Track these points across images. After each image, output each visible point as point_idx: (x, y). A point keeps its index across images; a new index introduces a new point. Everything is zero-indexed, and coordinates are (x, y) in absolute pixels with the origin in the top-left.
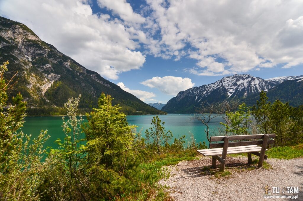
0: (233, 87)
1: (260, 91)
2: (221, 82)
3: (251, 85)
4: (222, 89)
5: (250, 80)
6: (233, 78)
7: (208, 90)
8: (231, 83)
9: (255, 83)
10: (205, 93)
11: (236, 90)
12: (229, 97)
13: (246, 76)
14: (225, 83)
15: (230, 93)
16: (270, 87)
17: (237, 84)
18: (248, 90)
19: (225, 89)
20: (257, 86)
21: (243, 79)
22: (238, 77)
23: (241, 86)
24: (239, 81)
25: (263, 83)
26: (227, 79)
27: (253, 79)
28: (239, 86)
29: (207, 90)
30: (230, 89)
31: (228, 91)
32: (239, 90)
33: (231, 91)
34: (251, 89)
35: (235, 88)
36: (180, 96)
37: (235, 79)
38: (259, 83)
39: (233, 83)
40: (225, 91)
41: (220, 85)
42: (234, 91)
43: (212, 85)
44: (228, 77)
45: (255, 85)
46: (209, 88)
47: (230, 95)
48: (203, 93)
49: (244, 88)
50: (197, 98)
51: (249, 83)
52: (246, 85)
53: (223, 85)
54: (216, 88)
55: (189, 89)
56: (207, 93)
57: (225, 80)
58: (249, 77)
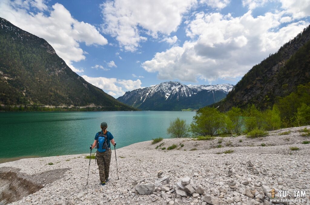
0: (169, 91)
1: (187, 95)
2: (160, 86)
3: (181, 90)
4: (161, 92)
5: (180, 87)
6: (169, 84)
7: (151, 92)
8: (167, 88)
9: (184, 90)
10: (147, 94)
11: (171, 94)
12: (167, 99)
13: (177, 84)
14: (163, 87)
15: (167, 95)
16: (192, 93)
17: (171, 89)
18: (179, 94)
19: (163, 92)
20: (185, 91)
21: (175, 85)
22: (172, 84)
23: (174, 91)
24: (172, 86)
25: (189, 90)
26: (165, 84)
27: (182, 86)
28: (173, 91)
29: (149, 92)
30: (167, 92)
31: (166, 94)
32: (173, 94)
33: (167, 94)
34: (181, 93)
35: (170, 92)
36: (127, 96)
37: (170, 84)
38: (186, 90)
39: (168, 88)
40: (164, 94)
41: (160, 89)
42: (170, 95)
43: (153, 88)
44: (165, 83)
45: (183, 91)
46: (150, 90)
47: (167, 97)
48: (146, 94)
49: (177, 93)
50: (142, 98)
51: (180, 89)
52: (177, 90)
53: (162, 89)
54: (157, 91)
55: (134, 90)
56: (149, 94)
57: (163, 85)
58: (179, 84)
